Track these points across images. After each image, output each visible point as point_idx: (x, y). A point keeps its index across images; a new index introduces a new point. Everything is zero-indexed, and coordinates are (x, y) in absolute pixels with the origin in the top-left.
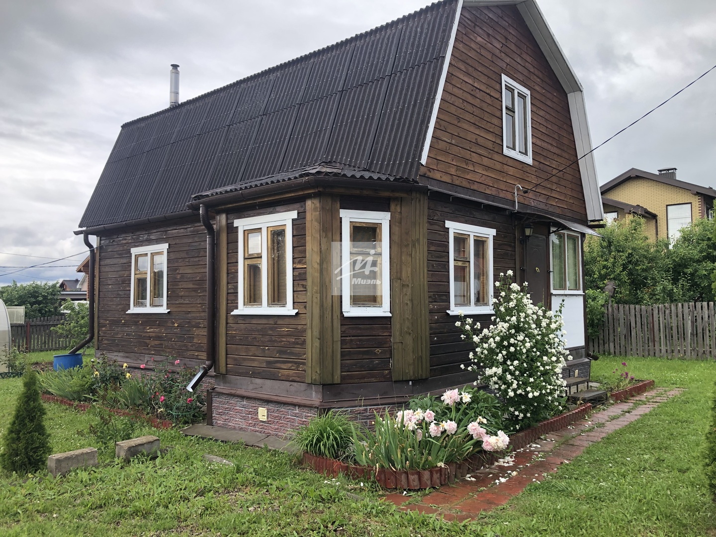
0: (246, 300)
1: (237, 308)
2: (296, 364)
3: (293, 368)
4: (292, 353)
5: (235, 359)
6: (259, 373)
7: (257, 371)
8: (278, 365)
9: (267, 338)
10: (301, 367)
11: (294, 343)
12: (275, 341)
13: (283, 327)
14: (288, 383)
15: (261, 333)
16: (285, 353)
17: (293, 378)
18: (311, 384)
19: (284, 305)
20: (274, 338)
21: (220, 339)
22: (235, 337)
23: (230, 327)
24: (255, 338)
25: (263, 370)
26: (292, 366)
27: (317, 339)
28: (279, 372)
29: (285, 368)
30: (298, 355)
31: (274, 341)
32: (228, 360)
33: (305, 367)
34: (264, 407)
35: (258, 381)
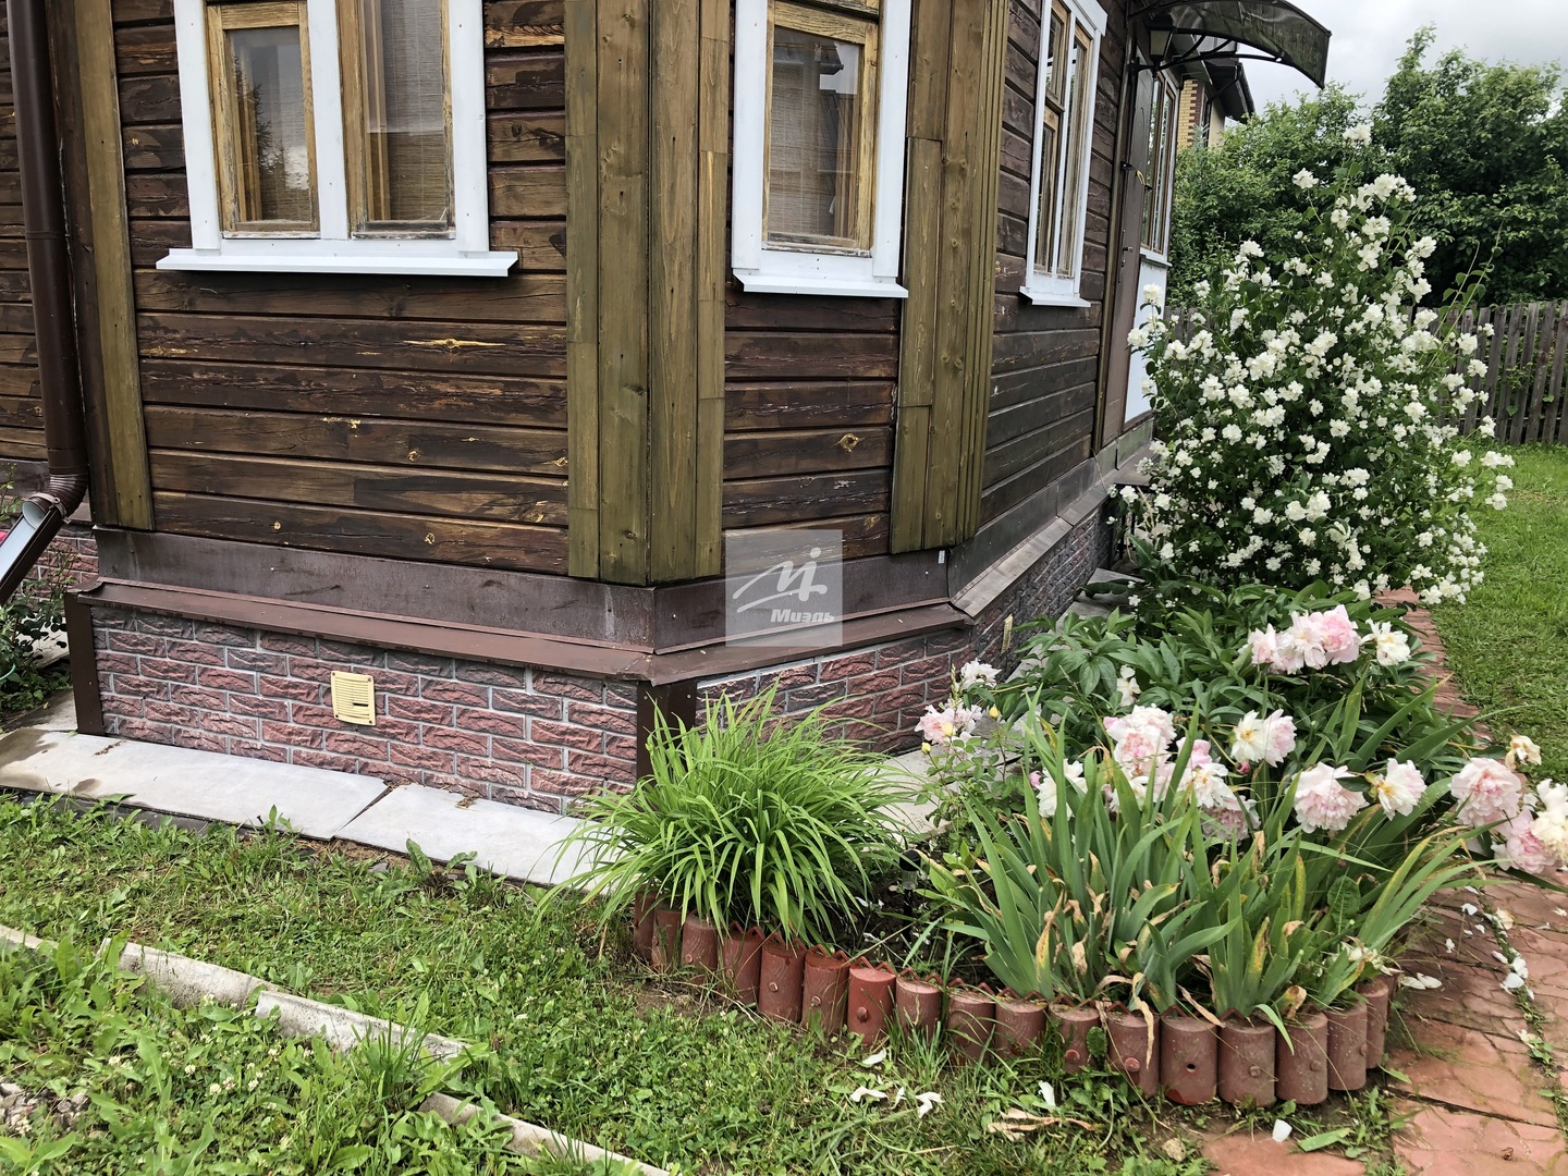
0: (230, 207)
1: (185, 240)
2: (513, 495)
3: (496, 511)
4: (489, 450)
5: (193, 469)
6: (321, 528)
7: (307, 520)
8: (421, 498)
9: (353, 380)
10: (540, 511)
11: (499, 405)
12: (399, 393)
13: (441, 333)
14: (475, 577)
15: (321, 358)
16: (455, 446)
17: (500, 553)
18: (598, 580)
19: (440, 229)
20: (388, 381)
21: (110, 380)
22: (187, 371)
23: (156, 327)
24: (292, 378)
25: (344, 518)
26: (492, 504)
27: (628, 392)
28: (425, 529)
29: (458, 509)
30: (522, 457)
31: (391, 393)
32: (157, 470)
33: (562, 509)
34: (358, 671)
35: (320, 562)
